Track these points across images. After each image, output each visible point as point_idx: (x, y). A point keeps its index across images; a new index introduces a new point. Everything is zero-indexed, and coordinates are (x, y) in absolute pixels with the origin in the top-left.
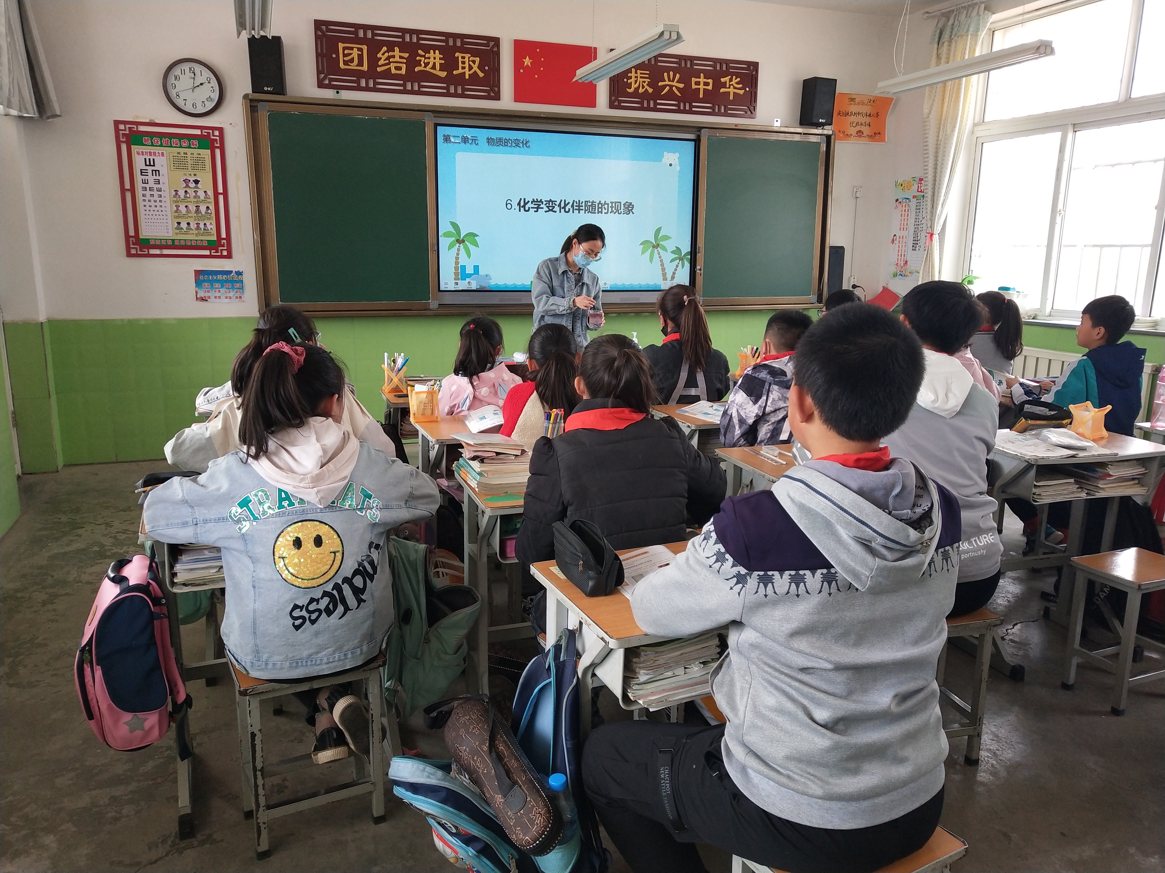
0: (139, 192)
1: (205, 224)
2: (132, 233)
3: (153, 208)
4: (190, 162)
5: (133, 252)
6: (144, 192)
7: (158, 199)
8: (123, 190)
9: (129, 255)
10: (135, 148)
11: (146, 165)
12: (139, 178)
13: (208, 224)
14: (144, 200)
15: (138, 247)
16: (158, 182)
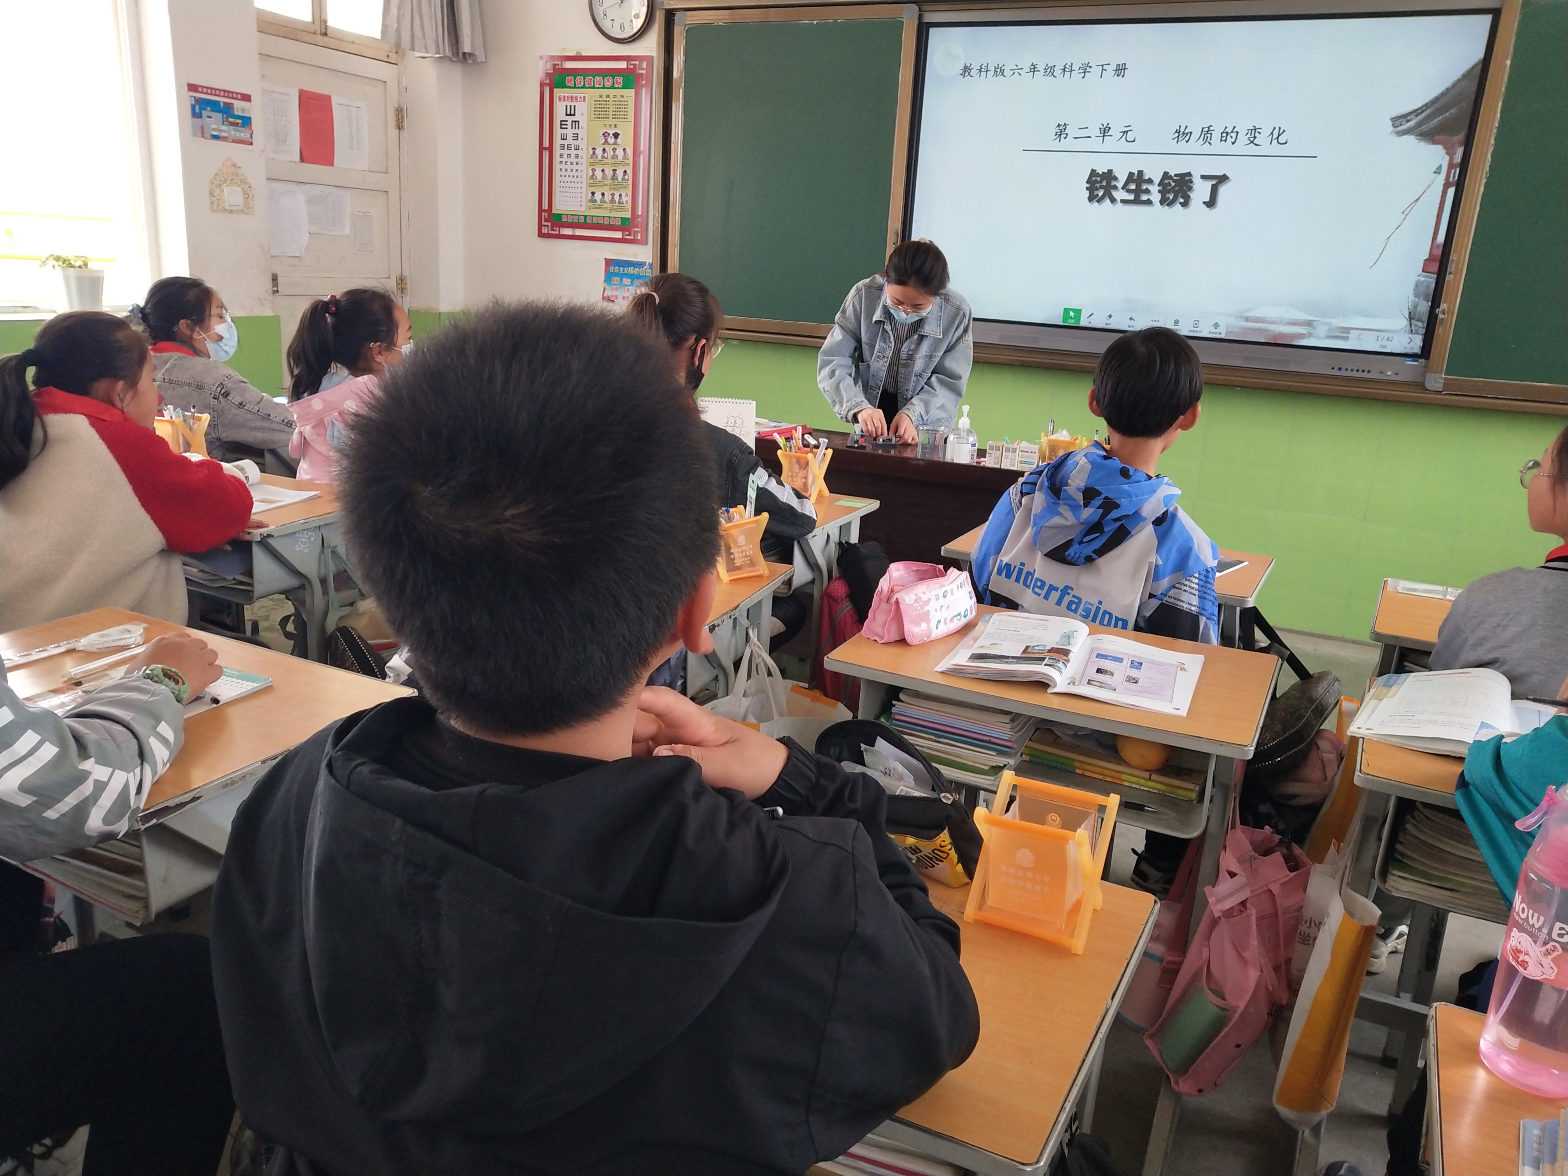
0: (557, 151)
1: (620, 195)
2: (545, 206)
3: (569, 172)
4: (612, 108)
5: (545, 230)
6: (562, 151)
7: (575, 161)
8: (541, 149)
9: (541, 235)
10: (558, 92)
11: (567, 115)
12: (558, 132)
13: (623, 195)
14: (561, 162)
15: (549, 224)
16: (576, 137)
